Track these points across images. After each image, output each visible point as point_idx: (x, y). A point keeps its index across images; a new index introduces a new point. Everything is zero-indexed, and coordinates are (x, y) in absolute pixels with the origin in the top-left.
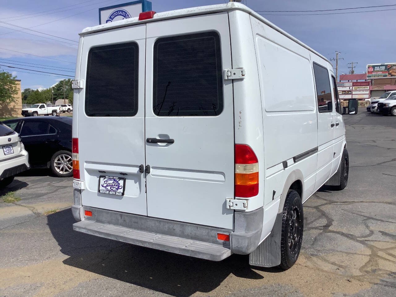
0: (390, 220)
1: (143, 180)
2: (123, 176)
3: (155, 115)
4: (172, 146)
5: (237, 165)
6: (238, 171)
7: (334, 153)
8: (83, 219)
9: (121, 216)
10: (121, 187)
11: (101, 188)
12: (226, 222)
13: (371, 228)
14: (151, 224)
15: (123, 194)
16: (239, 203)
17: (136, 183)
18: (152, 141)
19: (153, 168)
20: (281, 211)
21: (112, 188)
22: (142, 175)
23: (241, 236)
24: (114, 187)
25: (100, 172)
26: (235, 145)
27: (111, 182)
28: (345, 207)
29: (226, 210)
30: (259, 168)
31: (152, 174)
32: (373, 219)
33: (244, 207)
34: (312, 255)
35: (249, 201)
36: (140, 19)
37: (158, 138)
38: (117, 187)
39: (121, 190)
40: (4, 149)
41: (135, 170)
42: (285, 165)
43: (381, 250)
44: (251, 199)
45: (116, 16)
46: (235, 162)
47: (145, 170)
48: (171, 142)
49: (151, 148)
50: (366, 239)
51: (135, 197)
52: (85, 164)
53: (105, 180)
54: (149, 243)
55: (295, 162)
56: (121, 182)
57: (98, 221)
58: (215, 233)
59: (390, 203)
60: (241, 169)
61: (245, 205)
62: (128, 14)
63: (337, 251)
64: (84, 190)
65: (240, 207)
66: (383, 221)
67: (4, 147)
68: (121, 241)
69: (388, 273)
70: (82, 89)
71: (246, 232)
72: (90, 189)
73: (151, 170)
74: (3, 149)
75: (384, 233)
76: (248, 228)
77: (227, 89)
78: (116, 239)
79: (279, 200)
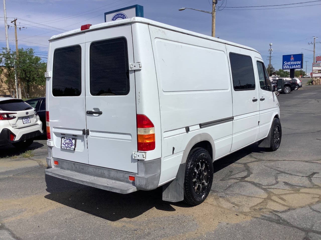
0: (298, 174)
1: (86, 139)
2: (75, 137)
3: (91, 95)
4: (101, 116)
5: (138, 128)
6: (139, 133)
7: (259, 122)
8: (53, 167)
9: (74, 164)
10: (73, 145)
11: (63, 145)
12: (133, 168)
13: (279, 180)
14: (91, 169)
15: (74, 149)
16: (140, 155)
17: (82, 142)
18: (90, 113)
19: (91, 131)
20: (185, 161)
21: (68, 145)
22: (85, 136)
23: (142, 178)
24: (69, 144)
25: (62, 134)
26: (137, 115)
27: (68, 141)
28: (268, 164)
29: (133, 160)
30: (155, 131)
31: (91, 135)
32: (284, 173)
33: (143, 158)
34: (220, 197)
35: (146, 153)
36: (82, 30)
37: (94, 111)
38: (71, 145)
39: (73, 147)
41: (81, 133)
42: (188, 129)
43: (275, 195)
44: (149, 152)
45: (117, 18)
46: (137, 127)
47: (86, 133)
48: (100, 113)
49: (89, 117)
50: (270, 187)
51: (82, 151)
52: (53, 129)
53: (64, 140)
54: (86, 182)
55: (201, 127)
56: (74, 141)
57: (62, 168)
58: (127, 176)
59: (306, 162)
60: (142, 131)
61: (144, 156)
62: (125, 16)
63: (241, 195)
64: (53, 146)
65: (140, 158)
66: (292, 175)
68: (70, 181)
69: (271, 211)
70: (50, 77)
71: (145, 175)
72: (57, 146)
73: (90, 132)
74: (22, 119)
75: (286, 183)
76: (146, 172)
77: (131, 76)
78: (68, 180)
79: (182, 154)
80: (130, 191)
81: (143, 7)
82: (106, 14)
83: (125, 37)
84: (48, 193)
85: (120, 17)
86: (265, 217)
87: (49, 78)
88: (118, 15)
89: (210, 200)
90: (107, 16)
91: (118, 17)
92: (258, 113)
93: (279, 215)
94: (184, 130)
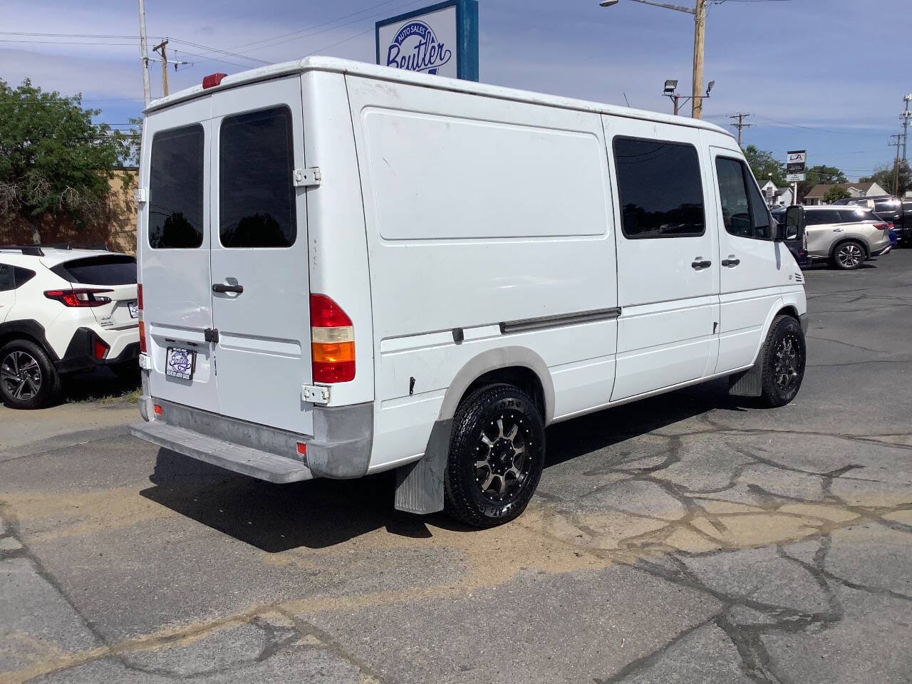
0: (803, 468)
1: (213, 353)
2: (192, 348)
3: (221, 245)
4: (241, 296)
5: (313, 328)
6: (316, 340)
7: (715, 324)
8: (152, 419)
9: (192, 413)
10: (189, 366)
11: (169, 367)
12: (303, 423)
13: (741, 479)
14: (224, 426)
15: (191, 377)
16: (317, 393)
17: (206, 359)
18: (219, 290)
19: (223, 333)
20: (449, 415)
21: (180, 368)
22: (211, 345)
23: (320, 446)
24: (182, 365)
25: (168, 340)
26: (311, 295)
27: (179, 357)
29: (306, 406)
31: (223, 343)
32: (768, 463)
33: (325, 399)
34: (560, 512)
35: (332, 389)
36: (204, 87)
37: (227, 284)
38: (184, 366)
39: (189, 371)
40: (131, 308)
41: (201, 338)
42: (459, 336)
43: (707, 515)
44: (337, 387)
45: (408, 36)
46: (312, 325)
47: (212, 336)
48: (239, 290)
49: (218, 301)
51: (206, 382)
52: (151, 327)
53: (172, 355)
54: (207, 455)
55: (503, 332)
56: (189, 357)
57: (170, 423)
58: (293, 442)
60: (323, 335)
61: (324, 395)
62: (429, 30)
63: (617, 510)
64: (151, 370)
65: (318, 399)
66: (785, 468)
67: (131, 303)
68: (177, 451)
70: (145, 202)
71: (328, 441)
72: (159, 369)
73: (220, 337)
74: (129, 306)
75: (754, 489)
76: (331, 434)
77: (300, 200)
78: (171, 449)
79: (440, 397)
80: (294, 478)
81: (477, 2)
82: (380, 24)
83: (287, 105)
84: (152, 485)
85: (415, 33)
86: (647, 563)
87: (142, 203)
88: (410, 26)
89: (531, 517)
90: (381, 29)
91: (411, 34)
92: (715, 299)
93: (685, 562)
94: (449, 336)
